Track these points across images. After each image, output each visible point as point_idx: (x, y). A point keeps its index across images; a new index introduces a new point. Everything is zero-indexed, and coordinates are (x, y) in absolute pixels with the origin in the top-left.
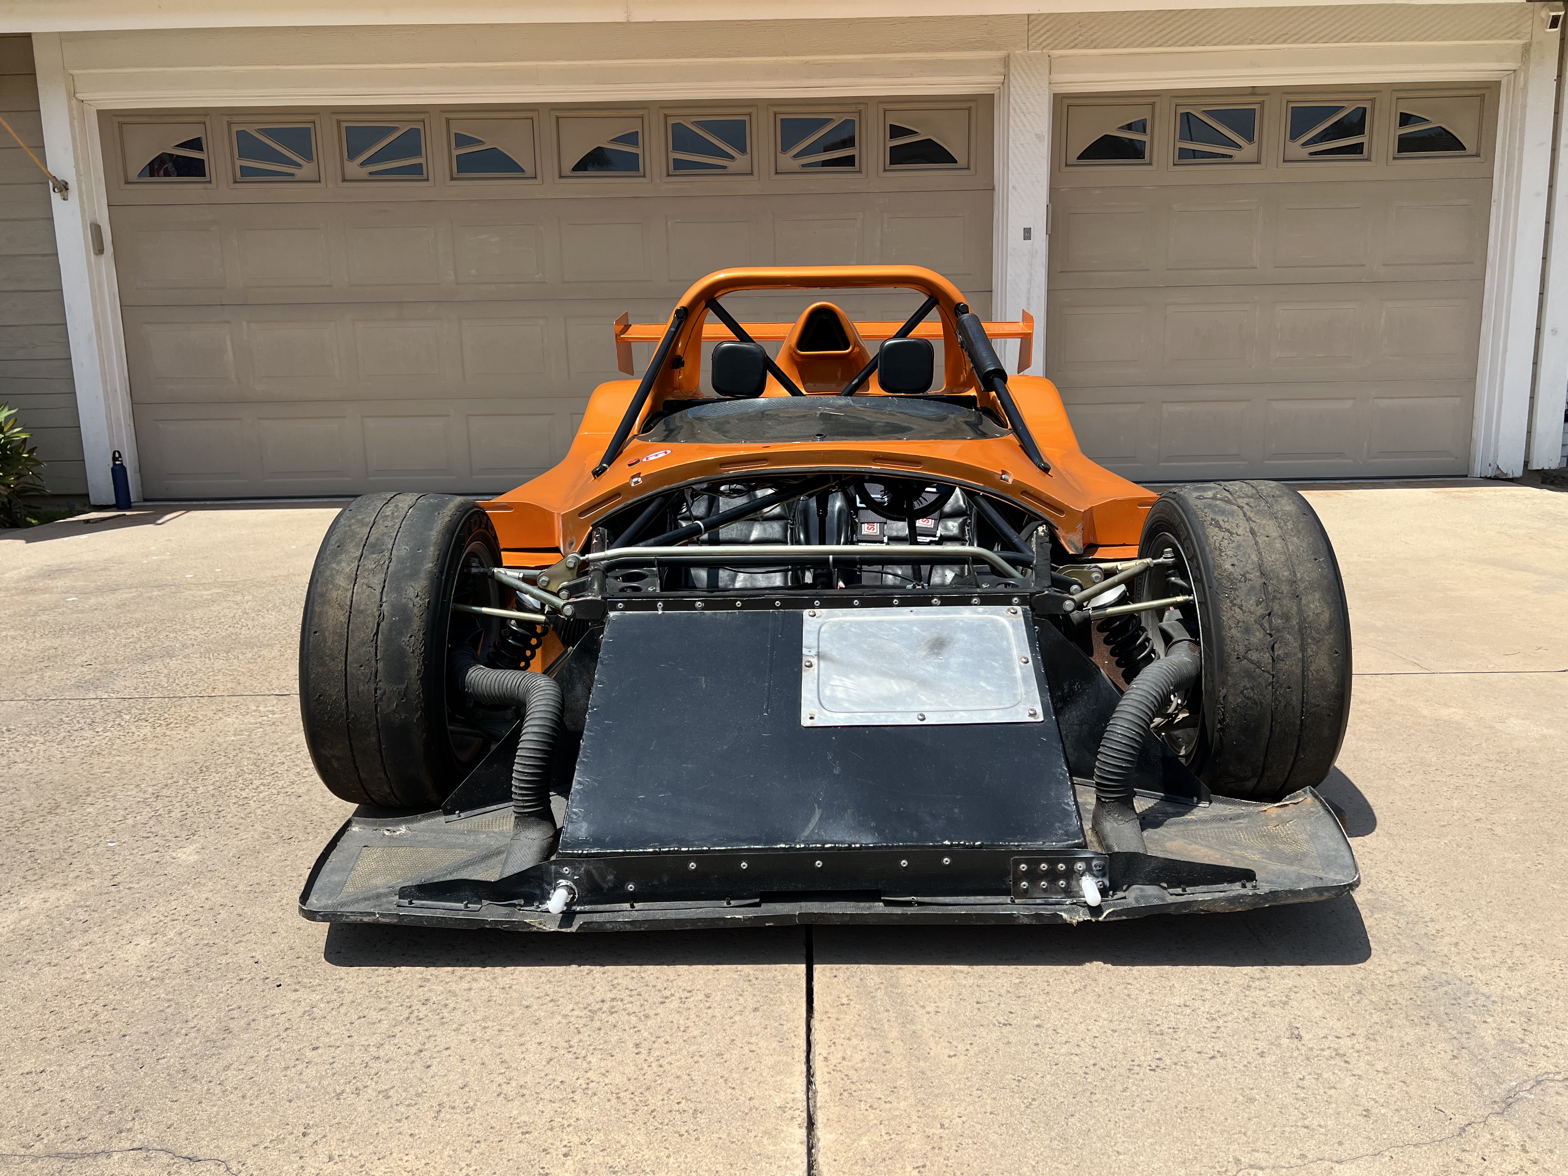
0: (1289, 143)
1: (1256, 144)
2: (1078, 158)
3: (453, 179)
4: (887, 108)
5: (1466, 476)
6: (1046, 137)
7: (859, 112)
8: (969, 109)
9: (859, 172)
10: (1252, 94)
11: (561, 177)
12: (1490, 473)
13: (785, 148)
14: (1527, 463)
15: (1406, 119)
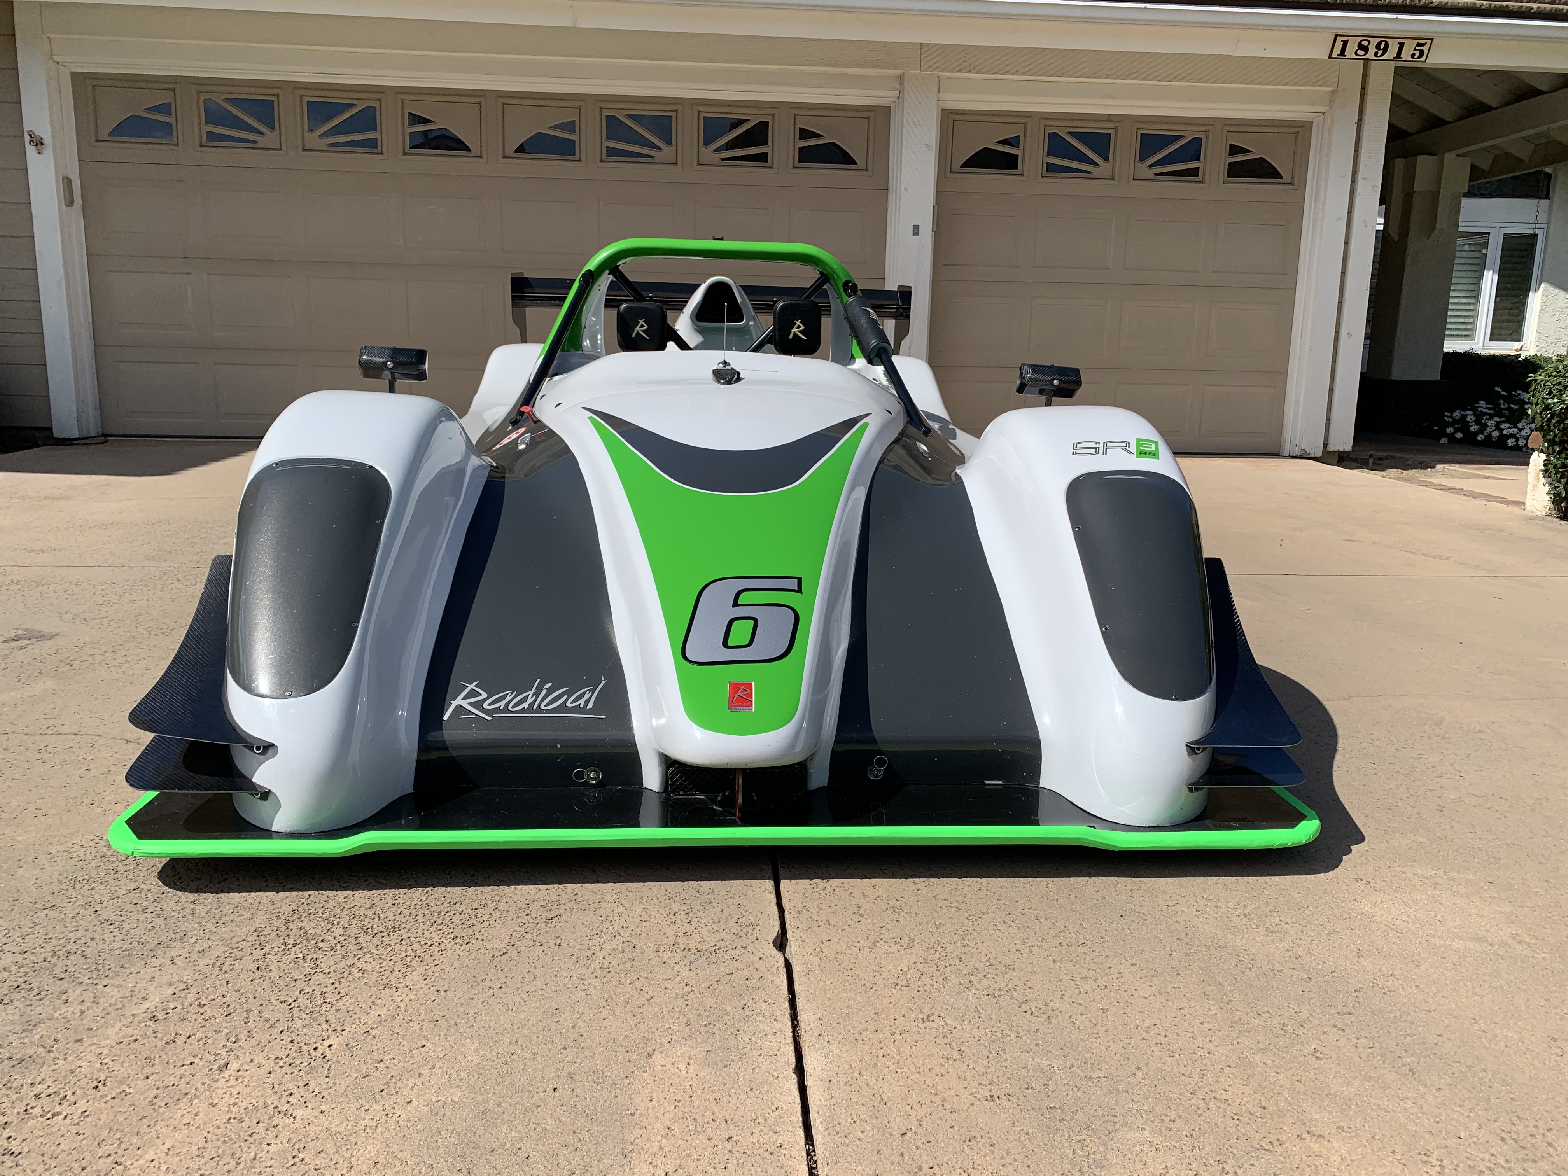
0: (1138, 164)
1: (1111, 163)
2: (961, 167)
3: (405, 154)
4: (797, 113)
5: (1278, 455)
6: (934, 146)
7: (773, 115)
8: (868, 118)
9: (772, 167)
10: (1108, 121)
11: (504, 157)
12: (1297, 452)
13: (707, 143)
14: (1325, 445)
15: (1235, 150)
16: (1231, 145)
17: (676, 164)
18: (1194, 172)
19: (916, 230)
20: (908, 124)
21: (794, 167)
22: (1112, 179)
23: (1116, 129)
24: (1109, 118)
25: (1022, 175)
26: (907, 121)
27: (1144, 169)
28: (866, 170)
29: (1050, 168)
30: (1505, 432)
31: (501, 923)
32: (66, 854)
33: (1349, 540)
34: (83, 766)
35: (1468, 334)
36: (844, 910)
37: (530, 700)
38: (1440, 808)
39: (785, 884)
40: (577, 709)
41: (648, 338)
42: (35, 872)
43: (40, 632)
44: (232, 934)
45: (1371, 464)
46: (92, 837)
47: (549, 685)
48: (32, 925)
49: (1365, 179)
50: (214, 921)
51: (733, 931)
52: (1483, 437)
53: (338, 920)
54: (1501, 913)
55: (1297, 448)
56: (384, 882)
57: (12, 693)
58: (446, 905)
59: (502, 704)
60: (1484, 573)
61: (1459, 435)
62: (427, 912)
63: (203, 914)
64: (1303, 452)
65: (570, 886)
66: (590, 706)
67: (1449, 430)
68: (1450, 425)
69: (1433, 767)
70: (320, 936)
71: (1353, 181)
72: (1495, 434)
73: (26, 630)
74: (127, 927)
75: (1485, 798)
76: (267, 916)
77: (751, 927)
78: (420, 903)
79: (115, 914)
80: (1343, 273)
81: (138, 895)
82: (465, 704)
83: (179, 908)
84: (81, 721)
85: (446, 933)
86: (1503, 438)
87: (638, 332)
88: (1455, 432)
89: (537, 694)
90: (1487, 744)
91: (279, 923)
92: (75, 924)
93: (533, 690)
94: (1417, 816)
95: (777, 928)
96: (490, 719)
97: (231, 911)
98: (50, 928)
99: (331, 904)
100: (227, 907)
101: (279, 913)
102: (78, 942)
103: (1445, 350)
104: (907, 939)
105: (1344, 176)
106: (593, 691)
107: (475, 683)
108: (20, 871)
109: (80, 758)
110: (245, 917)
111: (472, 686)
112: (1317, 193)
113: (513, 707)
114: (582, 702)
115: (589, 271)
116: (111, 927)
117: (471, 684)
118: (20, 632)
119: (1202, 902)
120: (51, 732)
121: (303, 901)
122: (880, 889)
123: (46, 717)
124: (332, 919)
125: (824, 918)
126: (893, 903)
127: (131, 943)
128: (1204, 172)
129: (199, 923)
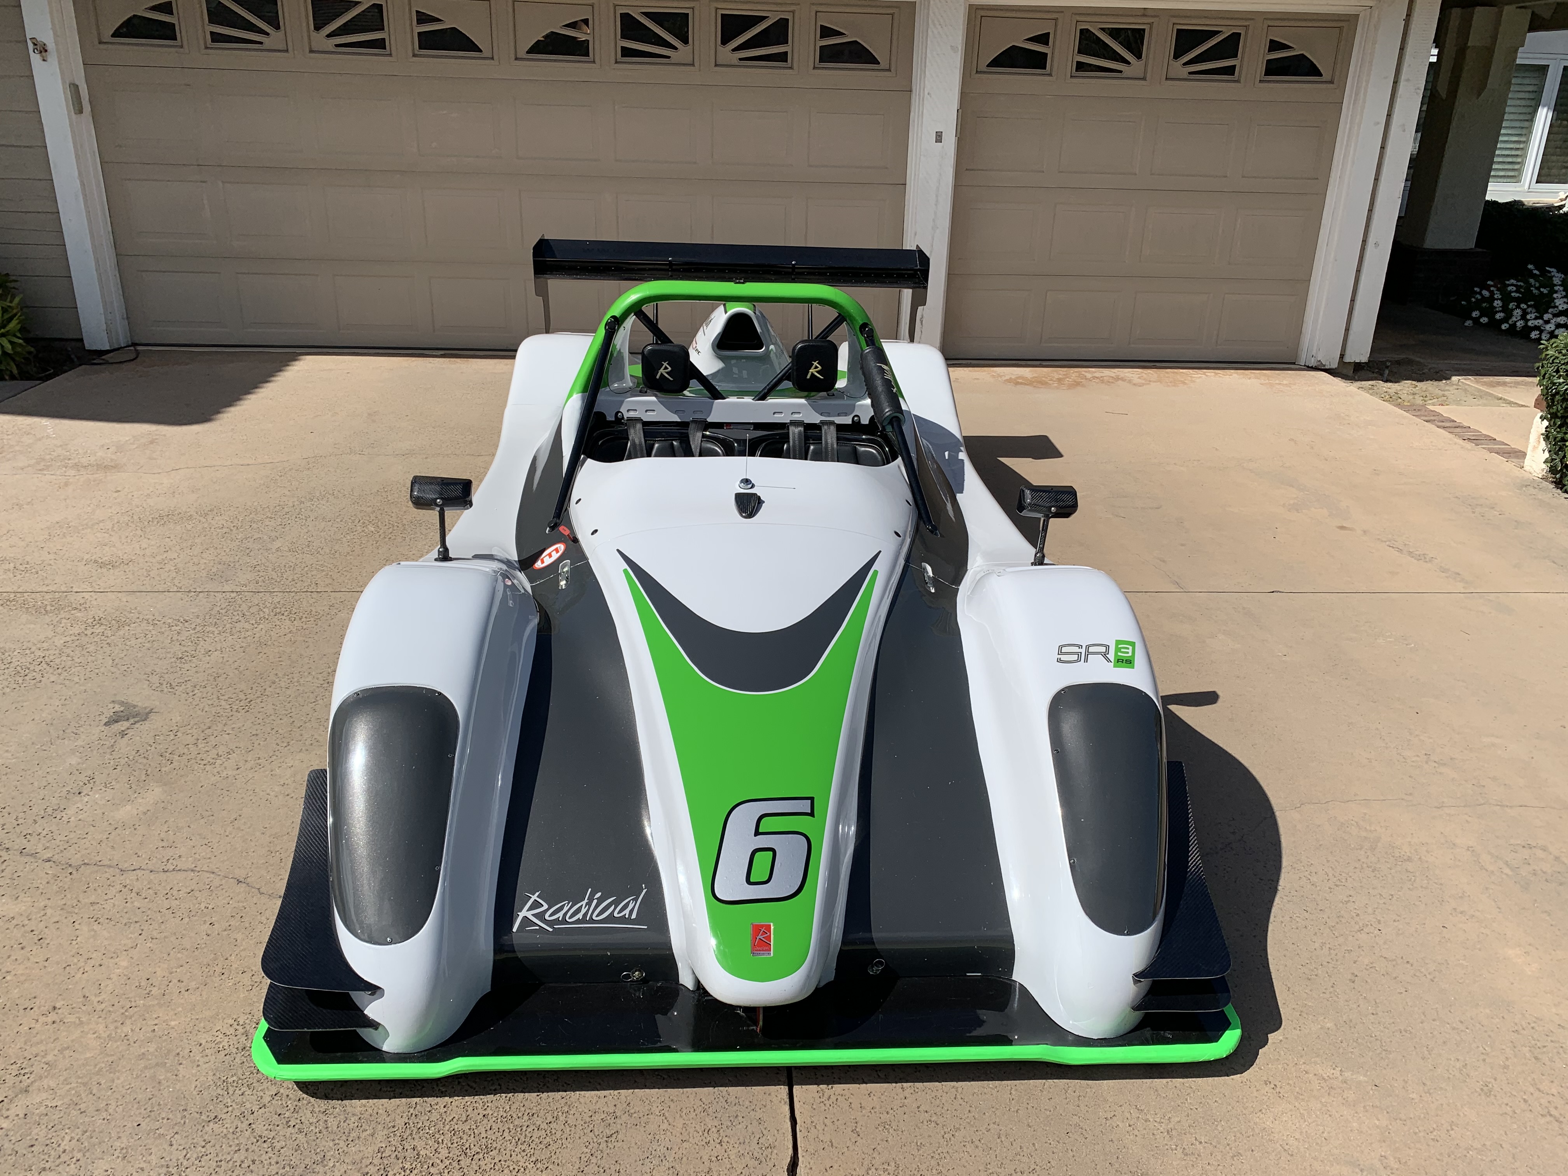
0: (1171, 62)
1: (1144, 60)
2: (988, 66)
3: (414, 55)
4: (820, 9)
5: (1294, 364)
6: (960, 48)
7: (793, 12)
8: (892, 15)
9: (791, 68)
10: (1144, 15)
11: (516, 59)
12: (1312, 363)
13: (724, 42)
14: (1342, 356)
15: (1275, 46)
16: (1271, 41)
17: (693, 65)
18: (1230, 70)
19: (939, 137)
20: (934, 25)
21: (814, 68)
22: (1144, 79)
23: (1151, 24)
24: (1145, 12)
25: (1050, 75)
26: (933, 21)
27: (1178, 68)
28: (889, 70)
29: (1080, 66)
30: (1530, 324)
31: (571, 1141)
32: (213, 1045)
33: (1342, 528)
34: (207, 918)
35: (1515, 176)
36: (844, 1127)
37: (583, 911)
38: (1353, 978)
39: (796, 1088)
40: (623, 920)
41: (672, 379)
42: (194, 1071)
43: (135, 706)
44: (361, 1154)
45: (1386, 375)
46: (231, 1021)
47: (598, 895)
48: (203, 1144)
49: (1408, 80)
50: (344, 1138)
51: (756, 1154)
52: (1507, 326)
53: (442, 1137)
54: (1378, 1127)
55: (1313, 359)
56: (474, 1085)
57: (128, 807)
58: (526, 1117)
59: (560, 915)
60: (1460, 587)
61: (1484, 320)
62: (511, 1126)
63: (335, 1128)
64: (1319, 363)
65: (623, 1092)
66: (634, 916)
67: (1475, 314)
68: (1477, 306)
69: (1358, 915)
70: (430, 1158)
71: (1396, 82)
72: (1520, 324)
73: (122, 703)
74: (278, 1146)
75: (1394, 963)
76: (385, 1132)
77: (770, 1150)
78: (505, 1115)
79: (265, 1128)
80: (1376, 179)
81: (280, 1103)
82: (529, 915)
83: (315, 1121)
84: (194, 851)
85: (529, 1155)
86: (1527, 330)
87: (662, 374)
88: (1480, 317)
89: (589, 904)
90: (1410, 880)
91: (395, 1141)
92: (237, 1142)
93: (586, 901)
94: (1332, 989)
95: (790, 1152)
96: (551, 930)
97: (356, 1124)
98: (218, 1147)
99: (435, 1116)
100: (353, 1120)
101: (394, 1127)
102: (242, 1166)
103: (1487, 198)
104: (893, 1164)
105: (1386, 78)
106: (636, 900)
107: (537, 894)
108: (181, 1068)
109: (203, 906)
110: (368, 1132)
111: (534, 897)
112: (1357, 94)
113: (570, 918)
114: (627, 912)
115: (614, 317)
116: (265, 1145)
117: (533, 895)
118: (118, 708)
119: (1135, 1114)
120: (172, 868)
121: (412, 1110)
122: (875, 1098)
123: (164, 844)
124: (437, 1136)
125: (826, 1139)
126: (885, 1117)
127: (284, 1168)
128: (1240, 72)
129: (333, 1140)
